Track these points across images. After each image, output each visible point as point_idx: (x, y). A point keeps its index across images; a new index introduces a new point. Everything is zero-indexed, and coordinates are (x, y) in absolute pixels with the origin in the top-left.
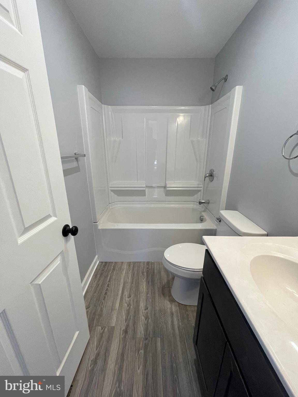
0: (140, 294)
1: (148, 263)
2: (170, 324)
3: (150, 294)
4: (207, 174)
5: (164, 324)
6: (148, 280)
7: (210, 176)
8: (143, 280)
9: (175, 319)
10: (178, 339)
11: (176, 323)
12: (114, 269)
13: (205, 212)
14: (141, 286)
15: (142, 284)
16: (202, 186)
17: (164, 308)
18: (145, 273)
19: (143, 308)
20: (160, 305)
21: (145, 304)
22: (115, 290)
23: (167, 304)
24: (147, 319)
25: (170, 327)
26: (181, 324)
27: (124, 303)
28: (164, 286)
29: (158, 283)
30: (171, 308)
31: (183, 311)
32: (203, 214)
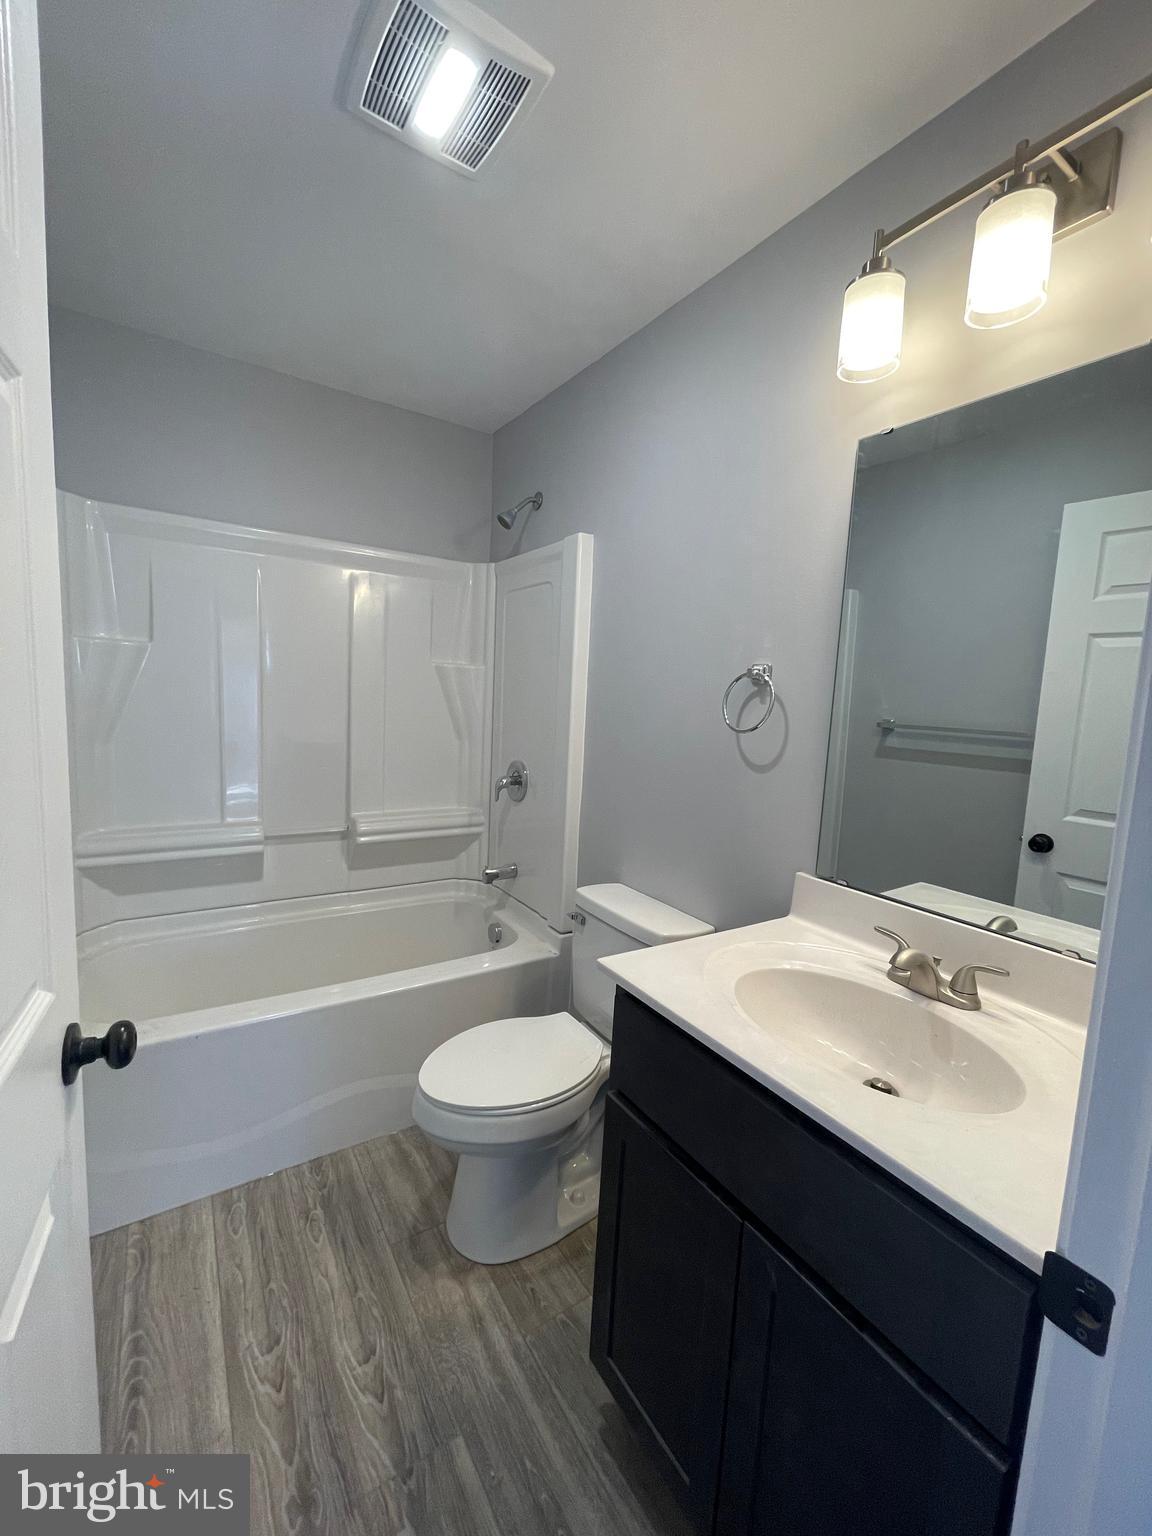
0: (318, 1307)
1: (317, 1165)
2: (482, 1362)
3: (367, 1285)
4: (504, 778)
5: (459, 1374)
6: (339, 1236)
7: (512, 783)
8: (317, 1241)
9: (496, 1333)
10: (526, 1395)
11: (501, 1343)
12: (144, 1256)
13: (504, 907)
14: (314, 1275)
15: (317, 1264)
16: (482, 819)
17: (442, 1311)
18: (319, 1212)
19: (352, 1359)
20: (422, 1309)
21: (356, 1341)
22: (181, 1350)
23: (448, 1292)
24: (383, 1393)
25: (485, 1374)
26: (519, 1339)
27: (254, 1387)
28: (414, 1228)
29: (386, 1229)
30: (468, 1300)
31: (515, 1287)
32: (502, 916)
